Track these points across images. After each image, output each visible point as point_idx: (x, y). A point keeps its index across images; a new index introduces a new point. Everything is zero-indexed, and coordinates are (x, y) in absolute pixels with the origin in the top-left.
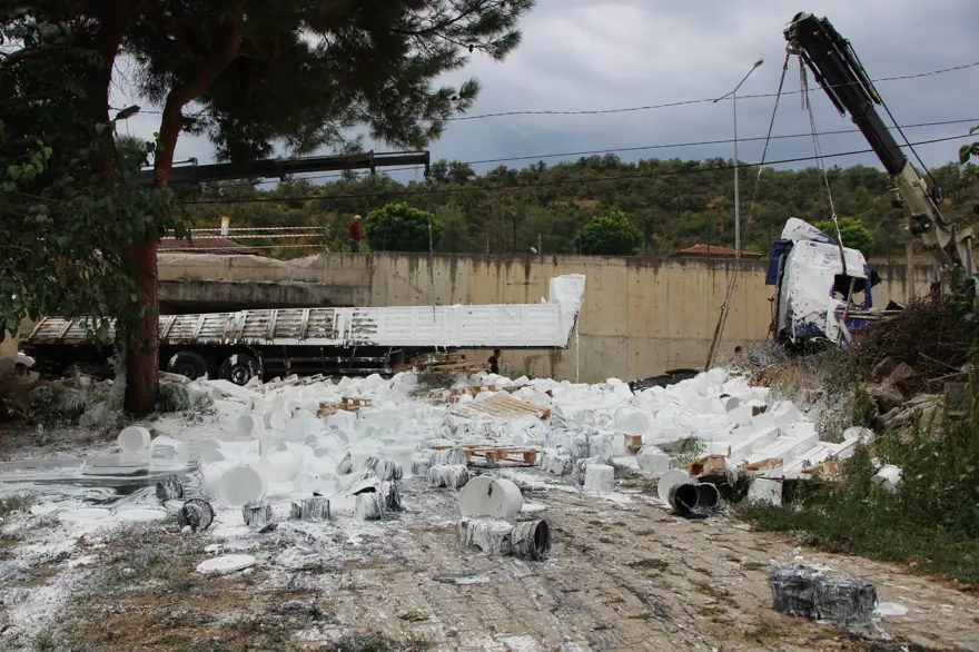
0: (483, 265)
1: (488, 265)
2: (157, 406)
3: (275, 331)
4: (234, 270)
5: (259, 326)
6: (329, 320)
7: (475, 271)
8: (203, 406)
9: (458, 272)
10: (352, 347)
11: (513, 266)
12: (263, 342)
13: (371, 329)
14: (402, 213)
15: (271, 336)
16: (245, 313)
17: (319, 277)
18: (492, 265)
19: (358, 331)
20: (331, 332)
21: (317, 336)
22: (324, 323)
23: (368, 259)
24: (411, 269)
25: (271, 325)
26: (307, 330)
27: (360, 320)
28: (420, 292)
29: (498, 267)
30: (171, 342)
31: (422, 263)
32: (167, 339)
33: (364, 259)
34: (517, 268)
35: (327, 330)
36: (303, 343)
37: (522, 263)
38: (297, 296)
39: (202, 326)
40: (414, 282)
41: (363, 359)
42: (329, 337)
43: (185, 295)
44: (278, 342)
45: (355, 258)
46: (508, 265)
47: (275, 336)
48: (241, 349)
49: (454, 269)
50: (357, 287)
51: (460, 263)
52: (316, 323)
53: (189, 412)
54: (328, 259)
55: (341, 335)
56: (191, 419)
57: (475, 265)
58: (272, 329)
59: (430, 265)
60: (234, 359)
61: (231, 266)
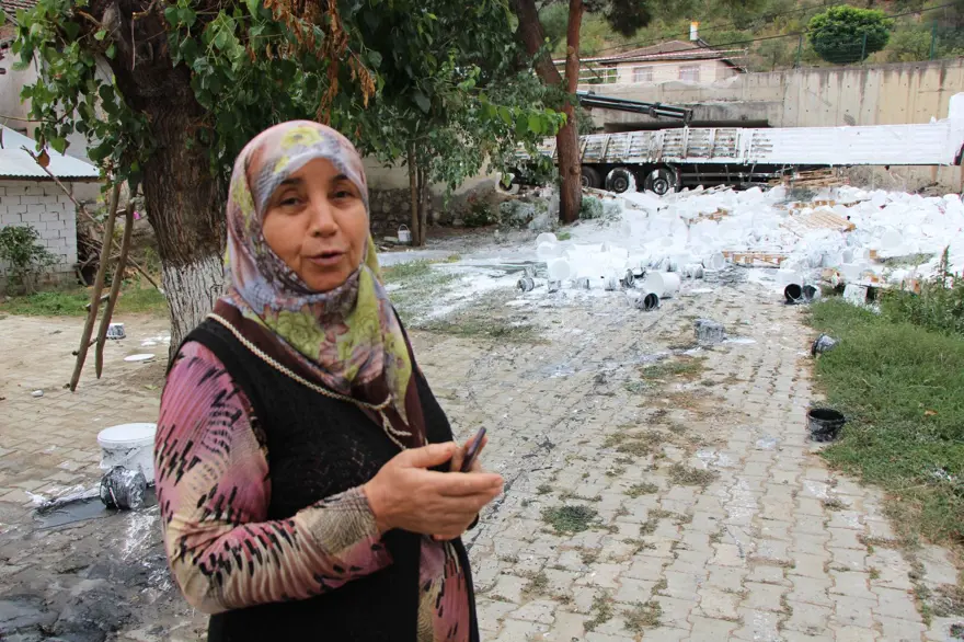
0: (894, 75)
1: (900, 75)
2: (580, 215)
3: (688, 150)
4: (667, 94)
5: (676, 145)
6: (732, 140)
7: (885, 82)
8: (613, 215)
9: (867, 85)
10: (751, 165)
11: (927, 73)
12: (678, 160)
13: (768, 149)
14: (843, 17)
15: (685, 155)
16: (663, 131)
17: (738, 96)
18: (905, 74)
19: (756, 151)
20: (733, 151)
21: (722, 155)
22: (727, 142)
23: (782, 77)
24: (822, 84)
25: (684, 144)
26: (714, 150)
27: (759, 140)
28: (830, 106)
29: (910, 75)
30: (609, 161)
31: (833, 77)
32: (605, 159)
33: (779, 77)
34: (932, 75)
35: (730, 149)
36: (710, 161)
37: (937, 69)
38: (718, 114)
39: (631, 147)
40: (824, 96)
41: (760, 175)
42: (731, 155)
43: (626, 117)
44: (690, 160)
45: (771, 77)
46: (922, 72)
47: (688, 155)
48: (661, 166)
49: (864, 81)
50: (772, 103)
51: (870, 75)
52: (721, 142)
53: (602, 219)
54: (747, 80)
55: (741, 154)
56: (601, 225)
57: (886, 76)
58: (685, 149)
59: (840, 78)
60: (656, 174)
61: (663, 90)
